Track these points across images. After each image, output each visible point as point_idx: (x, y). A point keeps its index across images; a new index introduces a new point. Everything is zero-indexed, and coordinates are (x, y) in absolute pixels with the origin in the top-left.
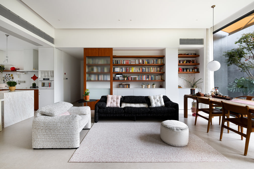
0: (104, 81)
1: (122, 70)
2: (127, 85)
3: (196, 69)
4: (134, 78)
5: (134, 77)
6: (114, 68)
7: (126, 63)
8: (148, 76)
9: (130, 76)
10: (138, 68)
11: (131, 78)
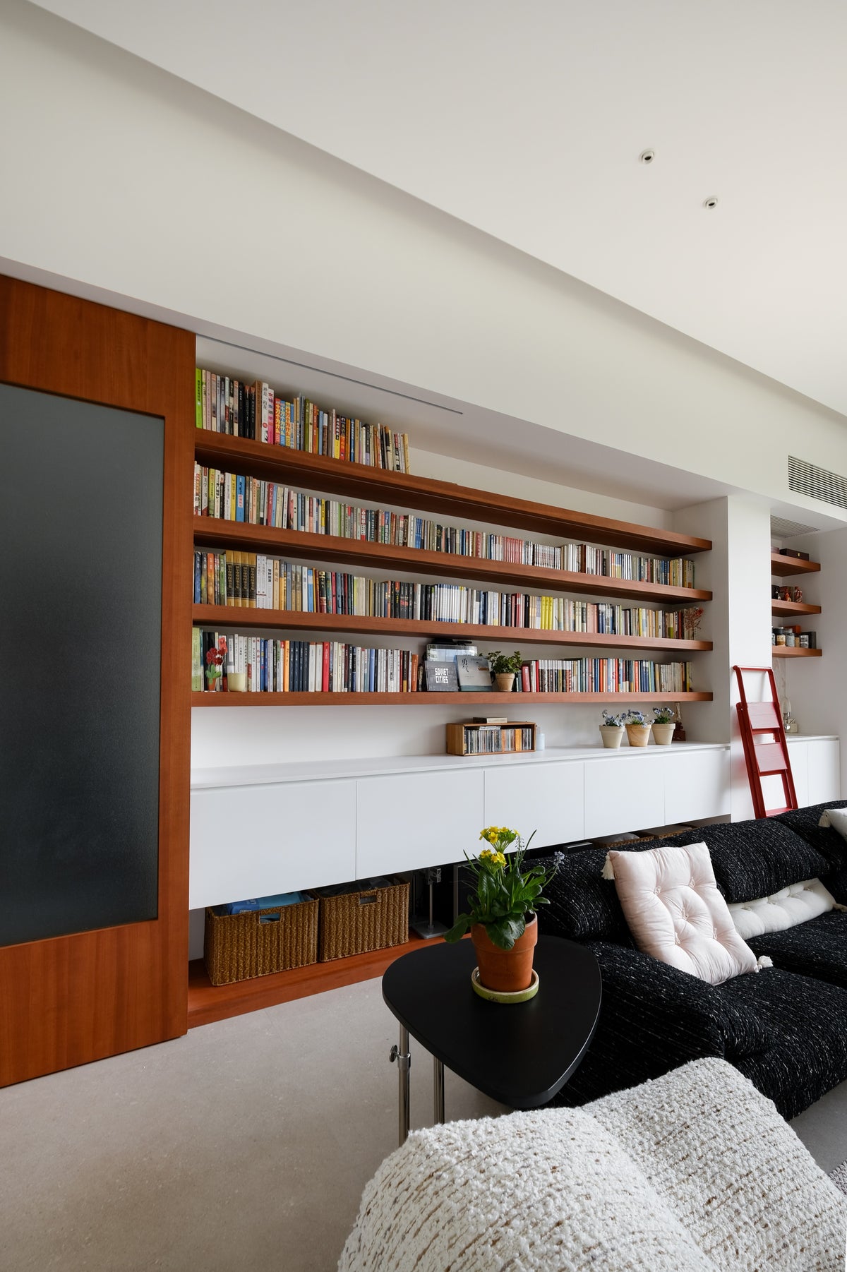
0: (351, 697)
1: (485, 612)
2: (518, 731)
3: (806, 637)
4: (557, 674)
5: (558, 665)
6: (427, 591)
7: (505, 556)
8: (628, 664)
9: (534, 664)
10: (579, 604)
11: (540, 673)
